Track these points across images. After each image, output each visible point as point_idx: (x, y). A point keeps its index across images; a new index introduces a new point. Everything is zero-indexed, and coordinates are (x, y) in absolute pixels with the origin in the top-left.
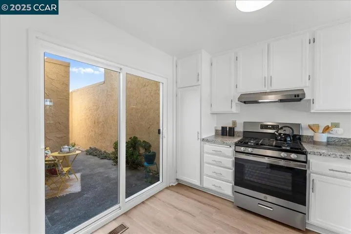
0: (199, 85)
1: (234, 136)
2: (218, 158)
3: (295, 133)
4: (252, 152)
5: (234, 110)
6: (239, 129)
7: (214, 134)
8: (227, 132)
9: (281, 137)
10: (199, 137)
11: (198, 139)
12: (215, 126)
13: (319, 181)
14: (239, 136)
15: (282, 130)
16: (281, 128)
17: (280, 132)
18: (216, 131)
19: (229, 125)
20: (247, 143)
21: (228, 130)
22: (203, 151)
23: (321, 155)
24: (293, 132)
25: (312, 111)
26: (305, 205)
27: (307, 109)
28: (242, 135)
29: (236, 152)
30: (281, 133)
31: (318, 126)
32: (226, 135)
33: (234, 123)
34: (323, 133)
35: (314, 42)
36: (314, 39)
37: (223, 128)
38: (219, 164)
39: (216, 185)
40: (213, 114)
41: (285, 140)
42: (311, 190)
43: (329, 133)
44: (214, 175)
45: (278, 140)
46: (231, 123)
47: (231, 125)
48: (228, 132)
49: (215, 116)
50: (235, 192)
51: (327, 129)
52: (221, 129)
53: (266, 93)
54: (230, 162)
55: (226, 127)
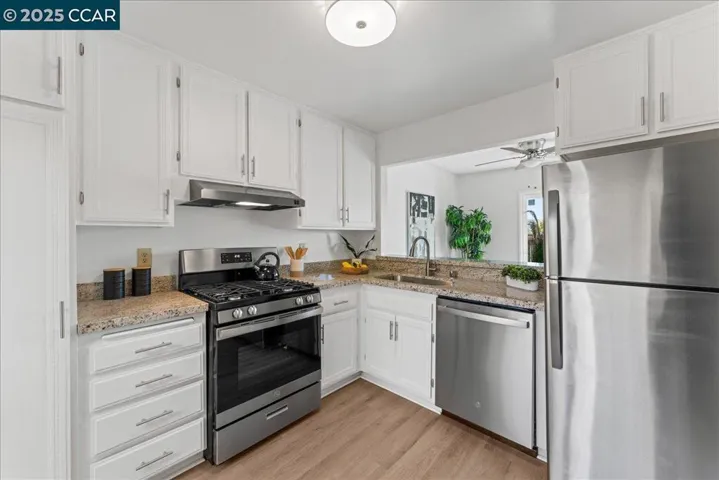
1: (149, 293)
2: (154, 370)
6: (163, 272)
14: (162, 291)
15: (265, 261)
16: (263, 257)
19: (128, 262)
21: (128, 276)
24: (278, 261)
25: (299, 227)
30: (264, 267)
33: (146, 256)
34: (298, 258)
35: (300, 125)
36: (299, 120)
37: (108, 274)
44: (143, 430)
46: (133, 255)
50: (220, 430)
55: (123, 271)
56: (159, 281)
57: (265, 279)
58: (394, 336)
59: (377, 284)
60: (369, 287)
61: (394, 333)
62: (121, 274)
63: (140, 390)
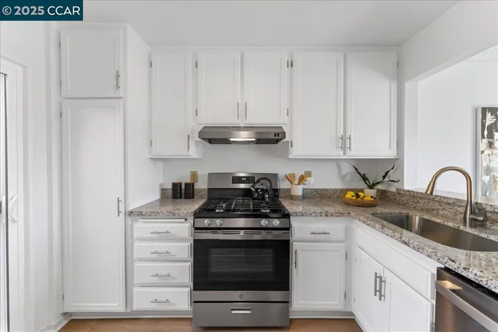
0: (121, 98)
1: (193, 197)
2: (162, 246)
3: (273, 187)
4: (221, 225)
5: (194, 152)
6: (202, 185)
7: (158, 197)
8: (181, 192)
9: (259, 195)
10: (122, 209)
11: (119, 212)
12: (162, 182)
13: (301, 250)
14: (202, 198)
15: (260, 184)
16: (258, 181)
17: (257, 186)
18: (163, 191)
19: (184, 178)
20: (214, 210)
21: (183, 187)
22: (132, 236)
23: (303, 215)
24: (271, 186)
25: (291, 157)
26: (288, 290)
27: (284, 155)
28: (205, 195)
29: (196, 229)
30: (259, 189)
31: (293, 176)
32: (181, 198)
33: (194, 175)
34: (299, 184)
35: (292, 66)
36: (292, 62)
37: (174, 185)
38: (165, 257)
39: (159, 299)
40: (154, 160)
41: (264, 198)
42: (294, 265)
43: (303, 184)
44: (155, 280)
45: (255, 199)
46: (189, 175)
47: (188, 180)
48: (183, 191)
49: (161, 164)
50: (195, 302)
51: (302, 179)
52: (171, 187)
53: (239, 128)
54: (184, 250)
55: (181, 184)
56: (200, 191)
57: (258, 199)
58: (379, 292)
59: (365, 222)
60: (361, 224)
61: (378, 289)
62: (179, 185)
63: (153, 256)
